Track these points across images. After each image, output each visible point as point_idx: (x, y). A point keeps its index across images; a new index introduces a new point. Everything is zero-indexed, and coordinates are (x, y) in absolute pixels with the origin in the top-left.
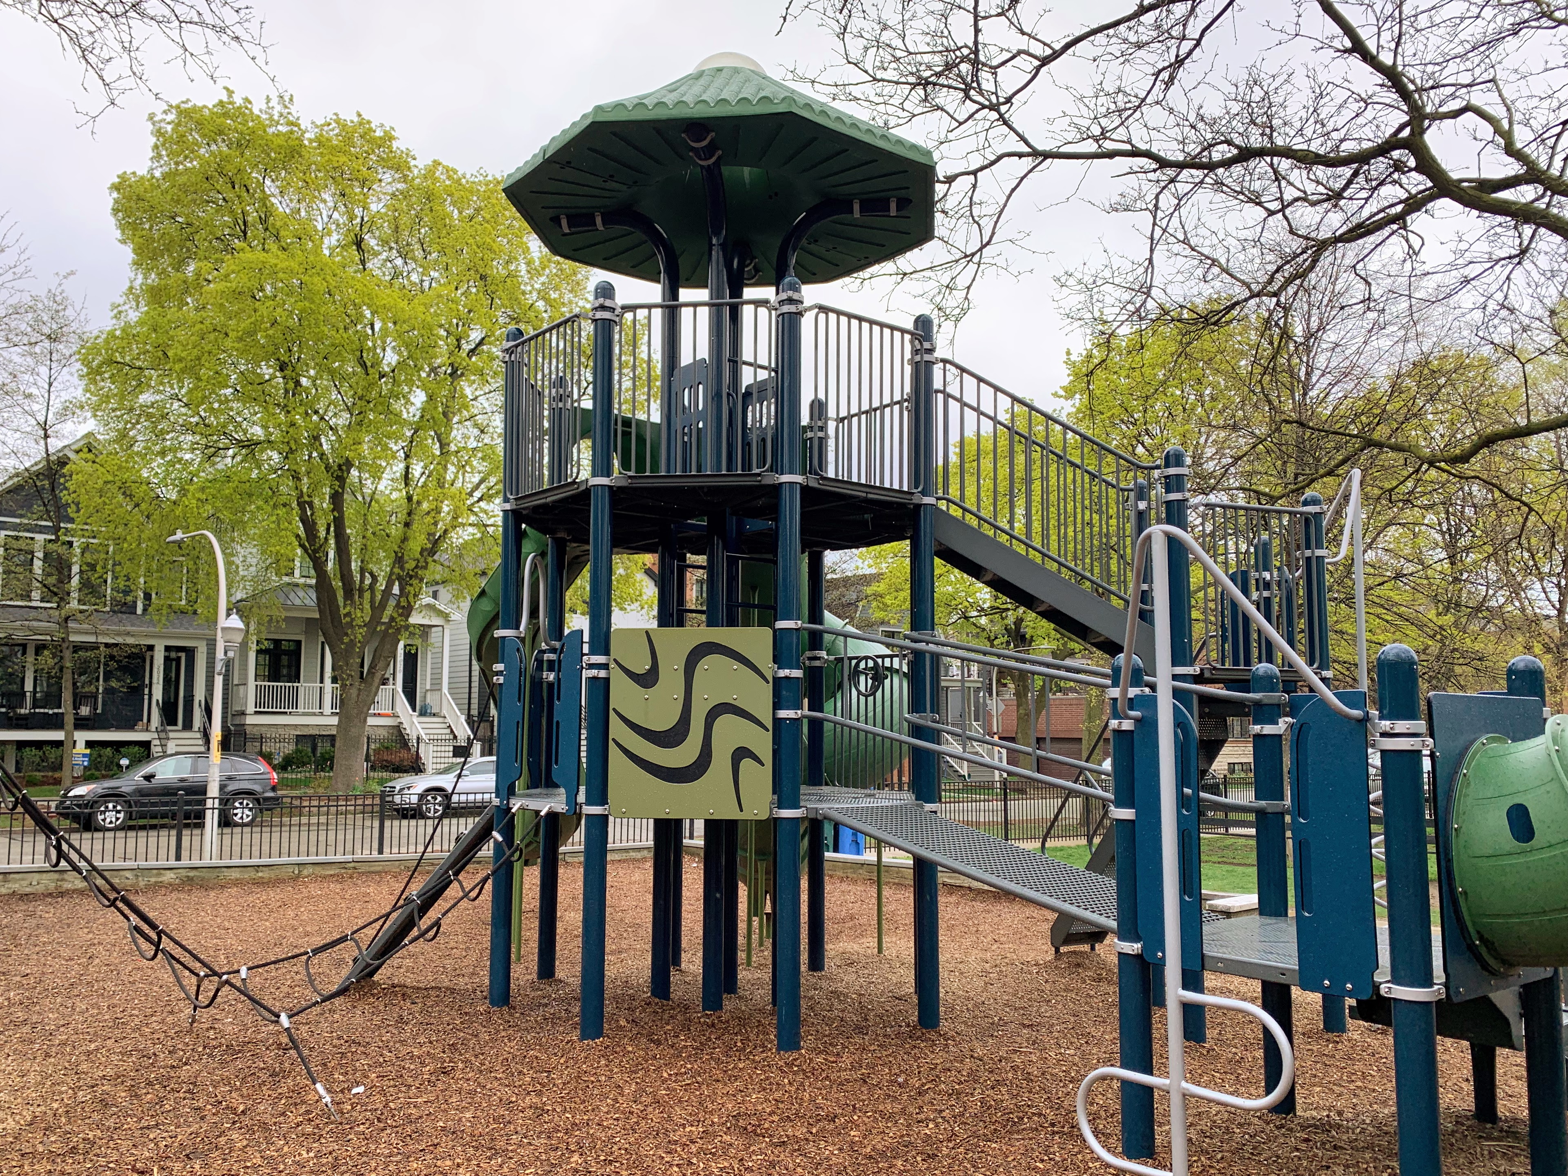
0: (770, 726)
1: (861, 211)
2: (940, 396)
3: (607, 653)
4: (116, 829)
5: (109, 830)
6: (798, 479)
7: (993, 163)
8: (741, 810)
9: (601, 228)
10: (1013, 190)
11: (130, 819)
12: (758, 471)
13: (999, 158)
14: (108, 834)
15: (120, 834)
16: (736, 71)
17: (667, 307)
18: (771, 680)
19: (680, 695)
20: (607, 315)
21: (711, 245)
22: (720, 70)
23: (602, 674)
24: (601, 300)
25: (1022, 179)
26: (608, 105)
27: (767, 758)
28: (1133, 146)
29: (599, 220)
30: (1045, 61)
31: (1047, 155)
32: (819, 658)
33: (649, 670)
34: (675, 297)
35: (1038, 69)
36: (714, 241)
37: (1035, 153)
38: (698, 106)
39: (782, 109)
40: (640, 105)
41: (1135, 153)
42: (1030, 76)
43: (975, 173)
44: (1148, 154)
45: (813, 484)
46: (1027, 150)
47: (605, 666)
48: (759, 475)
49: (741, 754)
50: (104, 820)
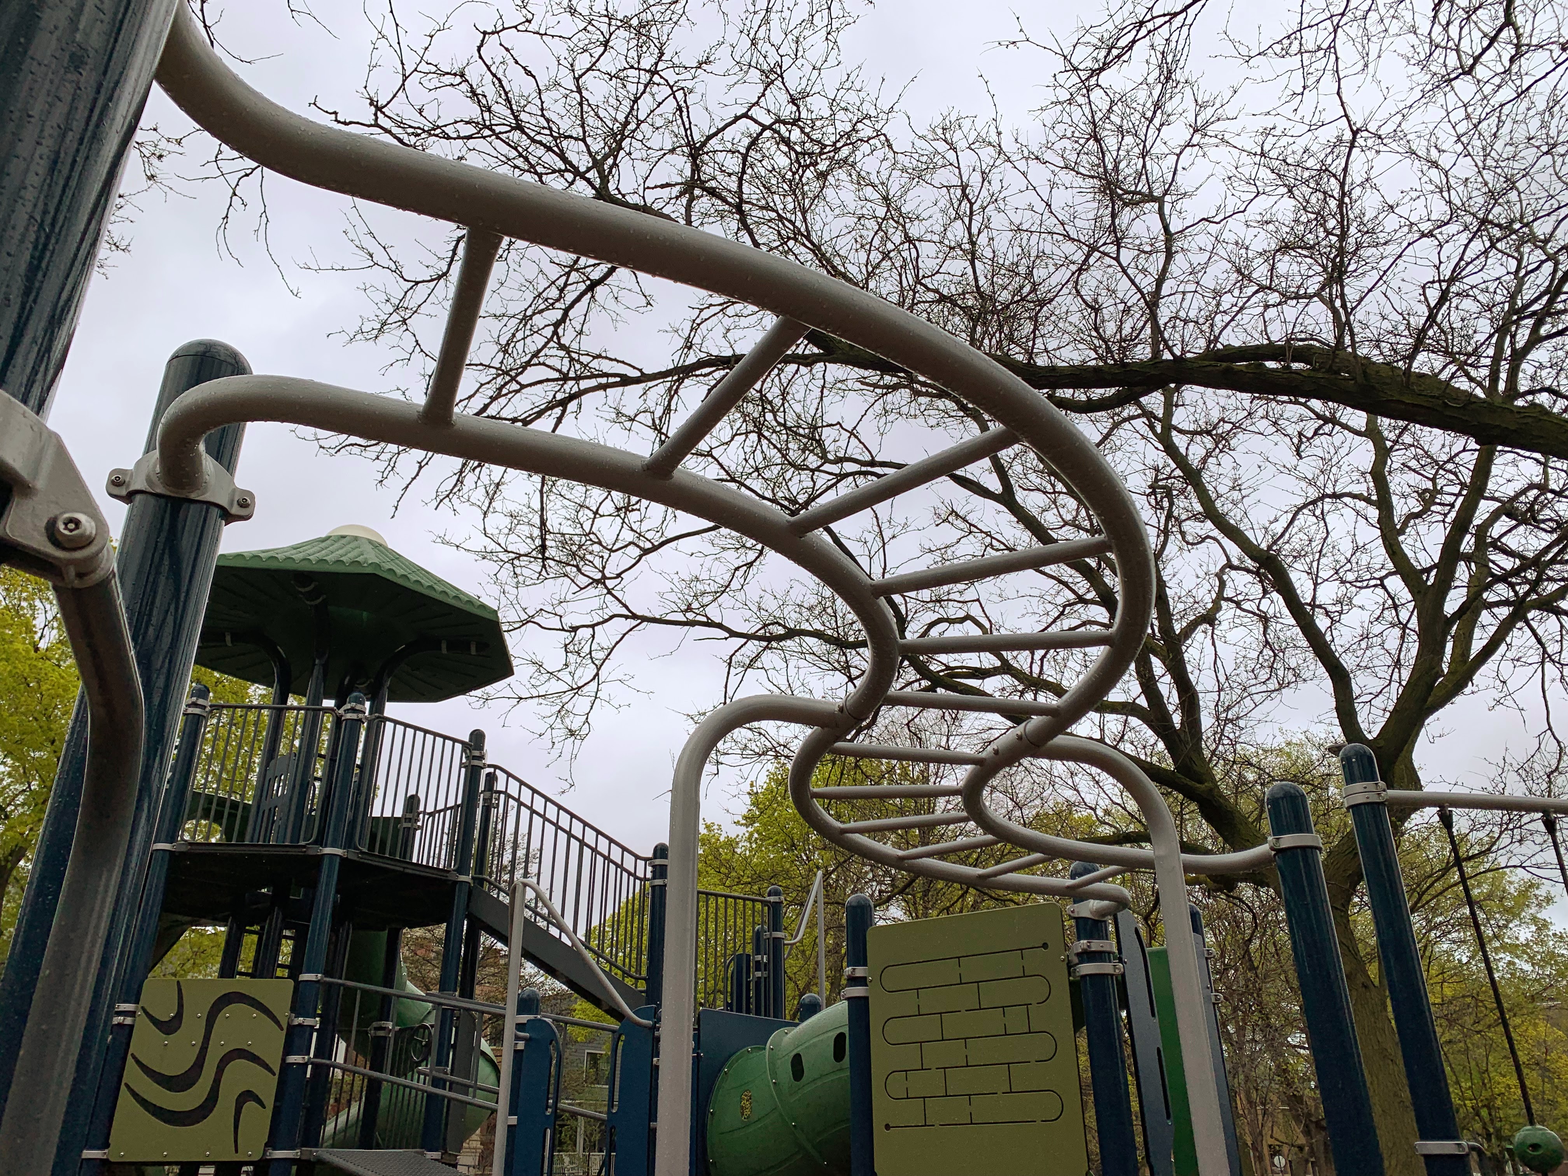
0: (277, 1070)
1: (448, 649)
2: (502, 796)
3: (137, 1002)
6: (339, 851)
7: (606, 621)
8: (237, 1151)
9: (229, 644)
10: (617, 643)
12: (302, 843)
13: (611, 617)
16: (356, 538)
17: (274, 708)
18: (285, 1027)
19: (197, 1042)
20: (197, 711)
21: (314, 665)
22: (344, 537)
23: (129, 1021)
24: (194, 699)
25: (624, 635)
26: (230, 555)
27: (270, 1102)
28: (708, 618)
29: (228, 638)
30: (646, 552)
31: (644, 619)
32: (384, 1029)
33: (173, 1018)
34: (284, 701)
35: (641, 557)
36: (317, 661)
37: (634, 616)
38: (302, 563)
39: (369, 570)
40: (255, 557)
41: (710, 624)
42: (634, 561)
43: (593, 626)
44: (720, 626)
45: (352, 857)
46: (627, 613)
47: (132, 1014)
48: (304, 847)
49: (247, 1096)
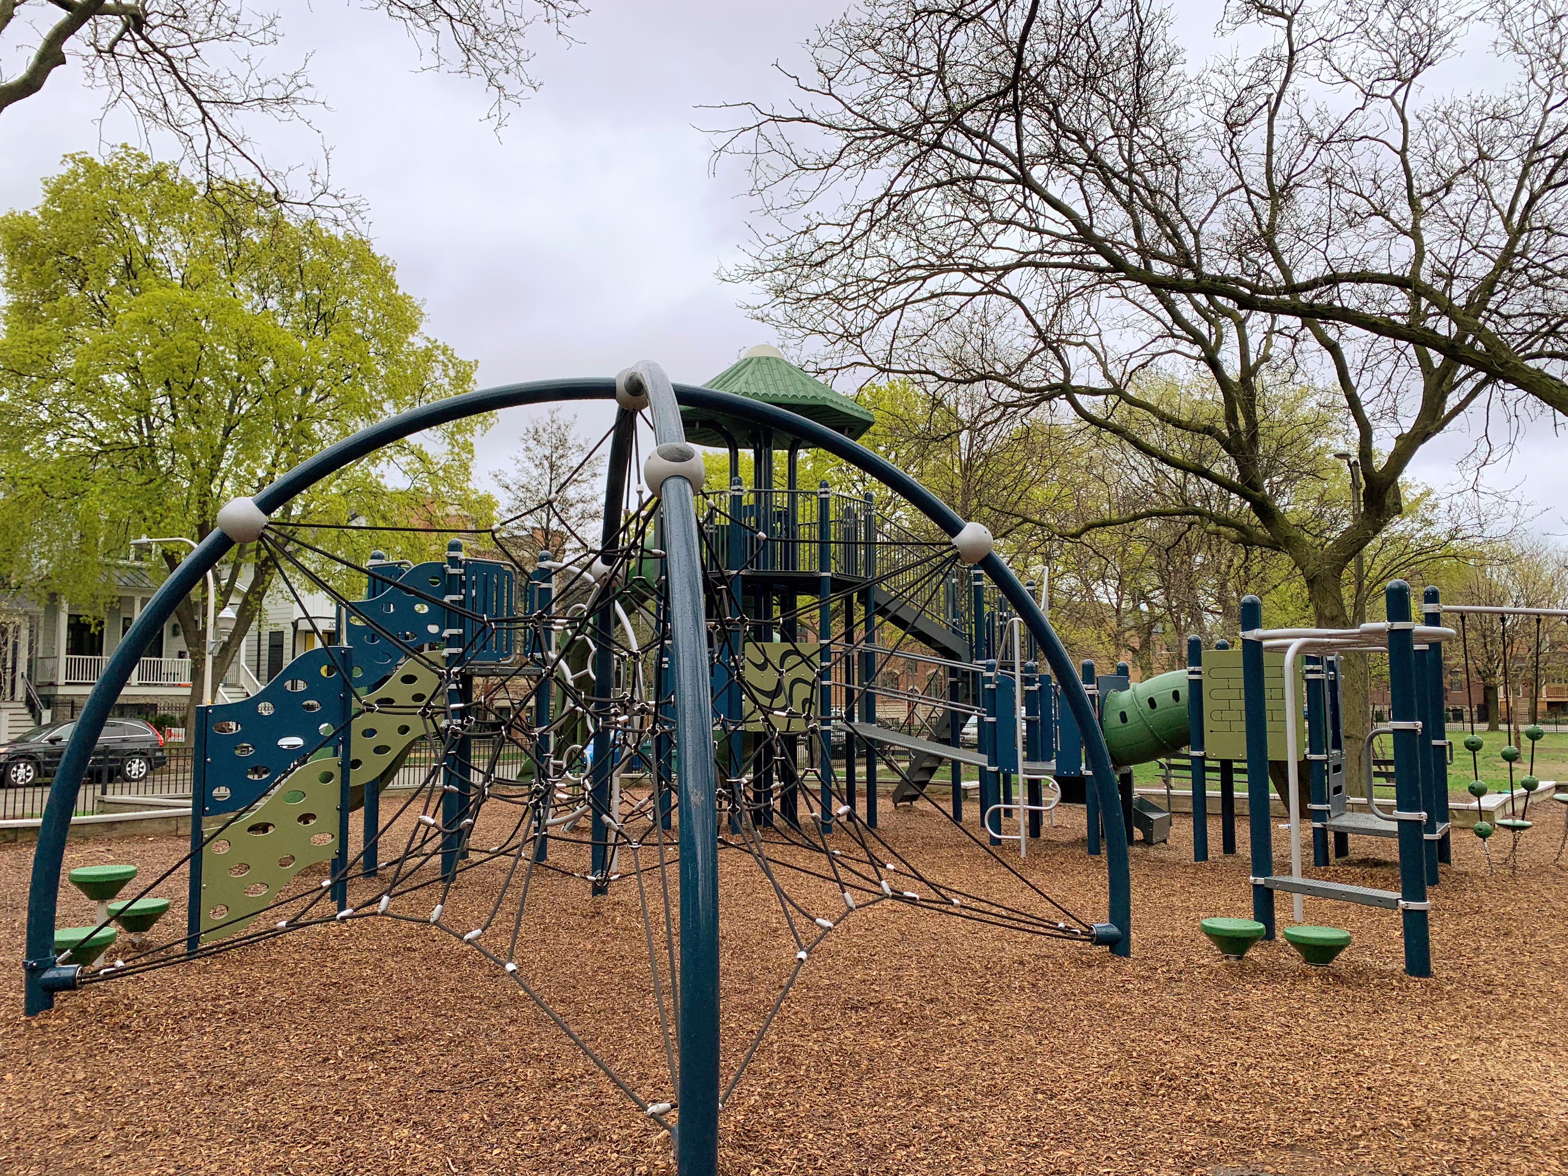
0: (819, 688)
4: (27, 785)
5: (21, 786)
6: (829, 574)
11: (39, 776)
14: (19, 790)
15: (29, 790)
18: (819, 667)
33: (763, 663)
49: (807, 700)
50: (16, 778)
